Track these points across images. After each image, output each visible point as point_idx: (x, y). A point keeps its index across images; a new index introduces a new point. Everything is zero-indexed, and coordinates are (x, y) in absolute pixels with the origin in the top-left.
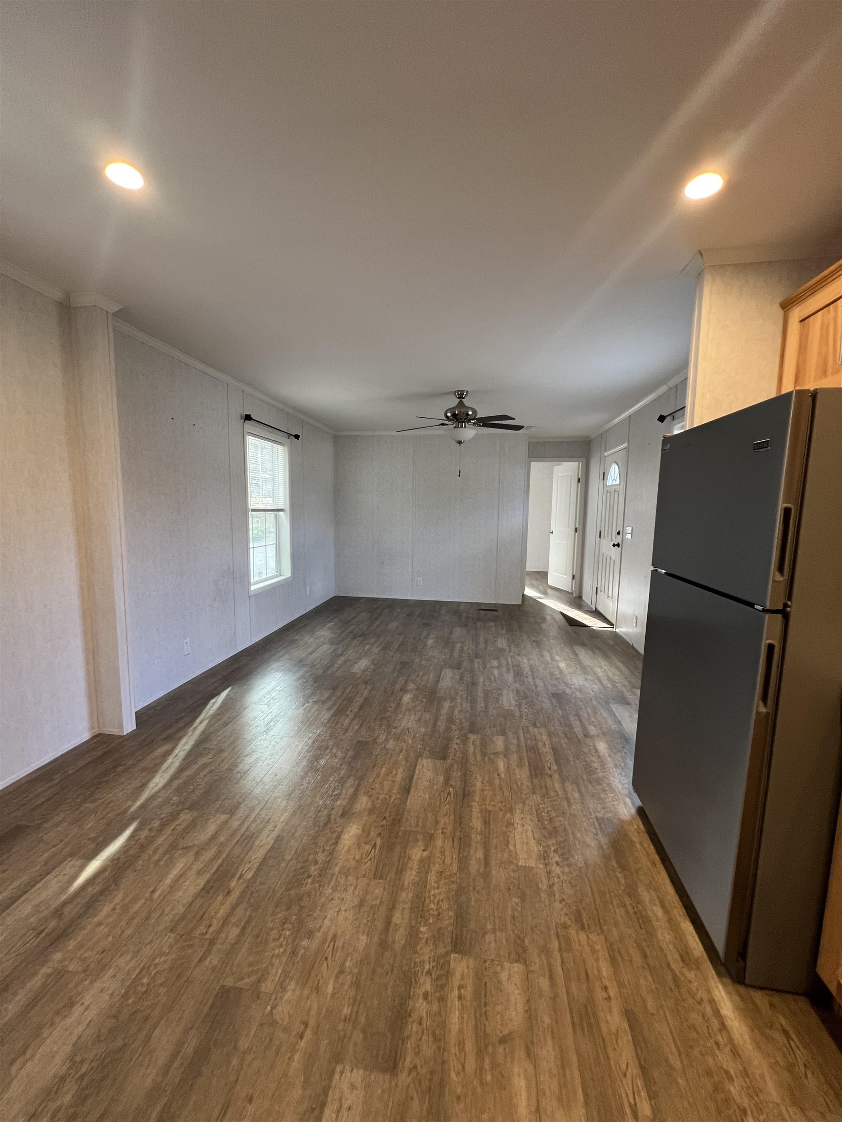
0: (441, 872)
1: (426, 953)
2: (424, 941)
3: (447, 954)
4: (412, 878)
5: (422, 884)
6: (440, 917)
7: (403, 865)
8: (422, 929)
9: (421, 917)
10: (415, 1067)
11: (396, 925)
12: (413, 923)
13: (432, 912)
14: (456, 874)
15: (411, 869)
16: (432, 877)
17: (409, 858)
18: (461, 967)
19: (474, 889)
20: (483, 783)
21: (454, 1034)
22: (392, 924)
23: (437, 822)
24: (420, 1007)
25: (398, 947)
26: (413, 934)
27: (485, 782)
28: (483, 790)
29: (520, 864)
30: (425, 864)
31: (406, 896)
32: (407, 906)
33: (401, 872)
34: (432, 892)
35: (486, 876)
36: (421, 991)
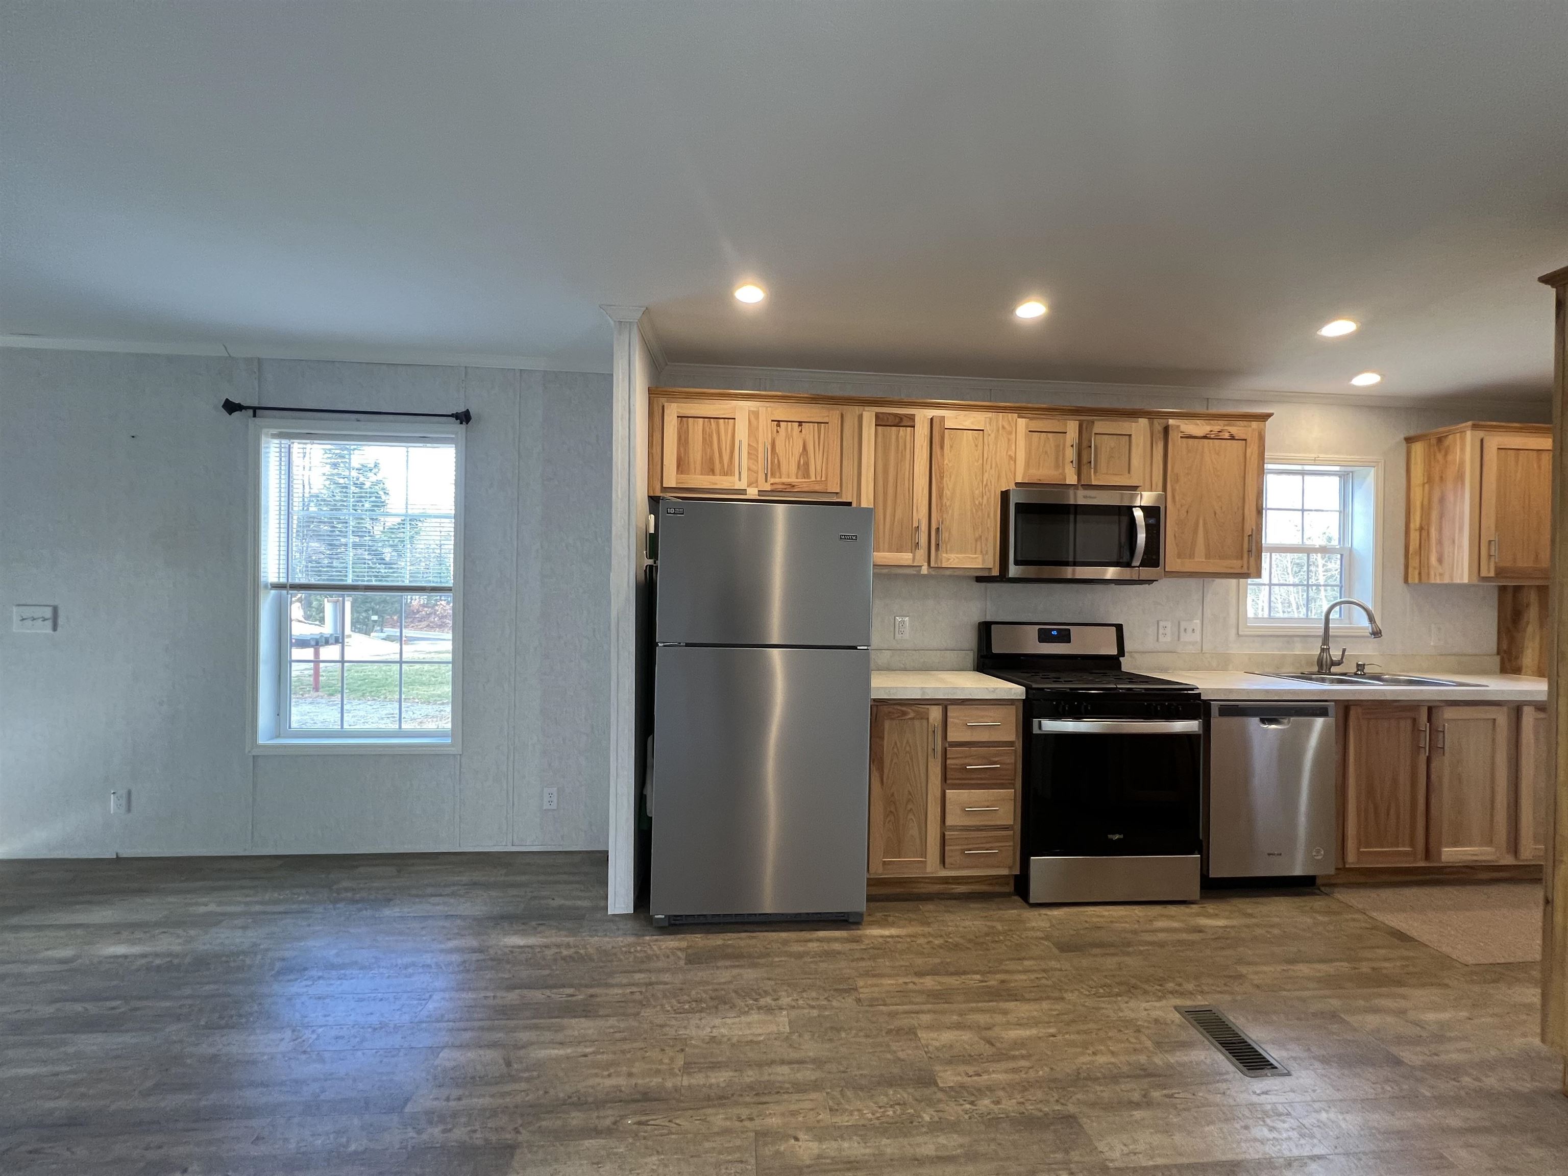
0: (831, 1110)
1: (953, 1110)
2: (941, 1114)
3: (942, 1090)
4: (856, 1145)
5: (862, 1131)
6: (902, 1102)
7: (837, 1163)
8: (927, 1118)
9: (912, 1123)
10: (1057, 1101)
11: (936, 1150)
12: (924, 1130)
13: (898, 1112)
14: (827, 1093)
15: (840, 1150)
16: (843, 1120)
17: (819, 1157)
18: (948, 1077)
19: (844, 1072)
20: (609, 1076)
21: (1010, 1076)
22: (939, 1154)
23: (726, 1131)
24: (1009, 1105)
25: (966, 1140)
26: (937, 1127)
27: (606, 1073)
28: (630, 1075)
29: (787, 1029)
30: (821, 1133)
31: (889, 1146)
32: (905, 1141)
33: (849, 1162)
34: (870, 1116)
35: (818, 1063)
36: (995, 1108)
